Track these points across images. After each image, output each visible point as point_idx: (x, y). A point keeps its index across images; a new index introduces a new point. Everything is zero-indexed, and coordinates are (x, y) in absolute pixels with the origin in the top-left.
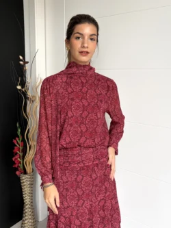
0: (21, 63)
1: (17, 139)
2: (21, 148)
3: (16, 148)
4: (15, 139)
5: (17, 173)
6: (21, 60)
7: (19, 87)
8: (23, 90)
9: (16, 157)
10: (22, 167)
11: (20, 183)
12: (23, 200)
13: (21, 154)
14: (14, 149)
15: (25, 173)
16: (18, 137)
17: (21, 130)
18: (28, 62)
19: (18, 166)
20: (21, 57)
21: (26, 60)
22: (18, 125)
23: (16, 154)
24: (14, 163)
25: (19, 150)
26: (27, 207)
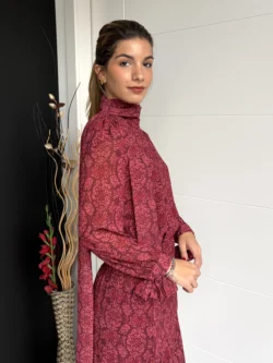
0: (52, 105)
1: (46, 232)
2: (53, 248)
3: (44, 247)
4: (43, 233)
5: (47, 289)
6: (52, 101)
7: (48, 146)
8: (56, 150)
9: (45, 262)
10: (54, 280)
11: (52, 306)
12: (57, 334)
13: (53, 257)
14: (41, 249)
15: (60, 288)
16: (48, 229)
17: (53, 217)
18: (62, 105)
19: (48, 278)
20: (52, 97)
21: (61, 101)
22: (47, 210)
23: (45, 257)
24: (41, 272)
25: (49, 251)
26: (63, 346)
